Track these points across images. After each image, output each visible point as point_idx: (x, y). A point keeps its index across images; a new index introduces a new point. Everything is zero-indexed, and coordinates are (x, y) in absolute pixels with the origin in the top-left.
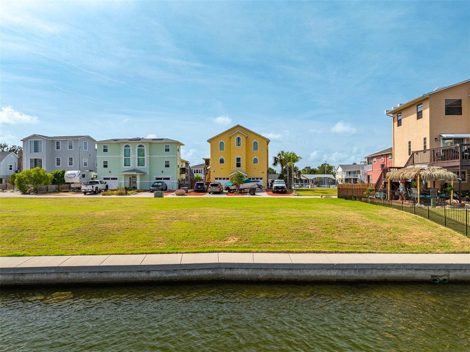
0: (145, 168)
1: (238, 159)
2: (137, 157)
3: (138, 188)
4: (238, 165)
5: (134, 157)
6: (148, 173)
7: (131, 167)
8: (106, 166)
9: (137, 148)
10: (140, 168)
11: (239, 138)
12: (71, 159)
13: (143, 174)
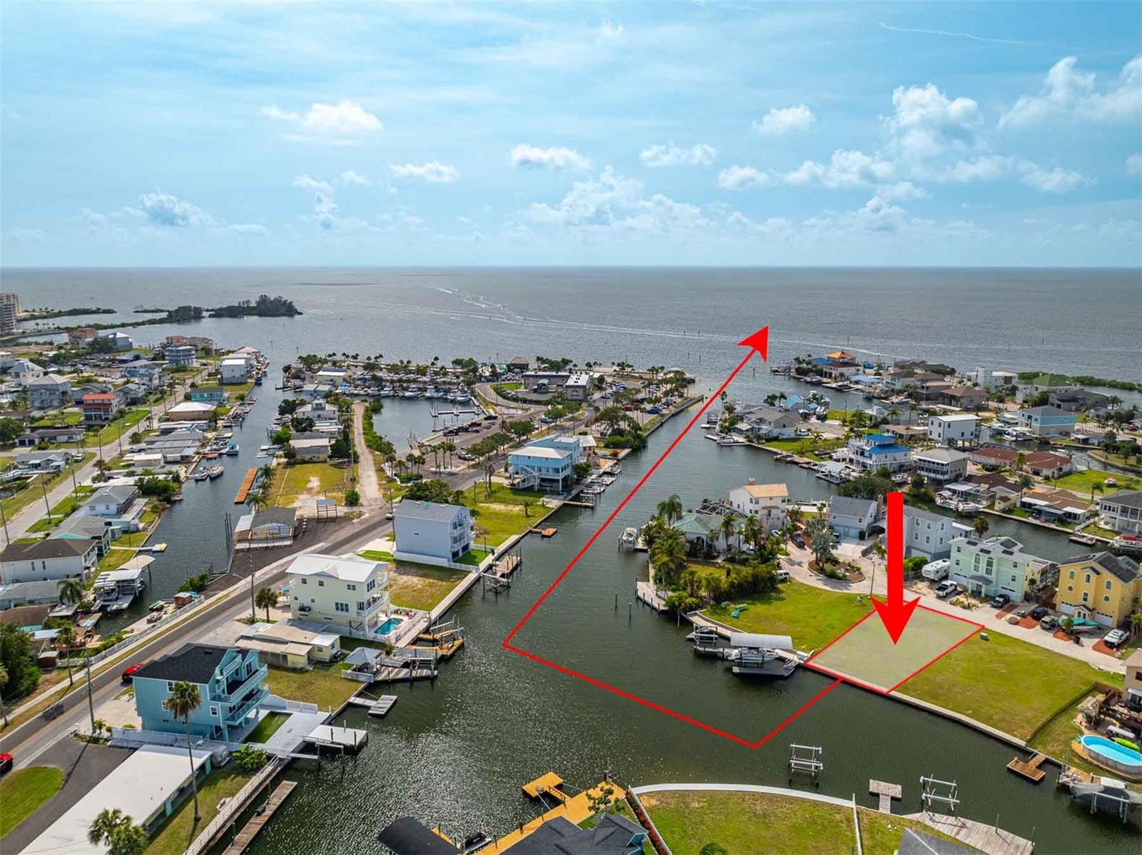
0: (992, 577)
1: (1086, 594)
2: (985, 567)
3: (983, 595)
4: (1085, 600)
5: (983, 566)
6: (994, 581)
7: (979, 574)
8: (958, 564)
9: (986, 559)
10: (988, 576)
11: (1089, 576)
12: (928, 538)
13: (988, 582)
